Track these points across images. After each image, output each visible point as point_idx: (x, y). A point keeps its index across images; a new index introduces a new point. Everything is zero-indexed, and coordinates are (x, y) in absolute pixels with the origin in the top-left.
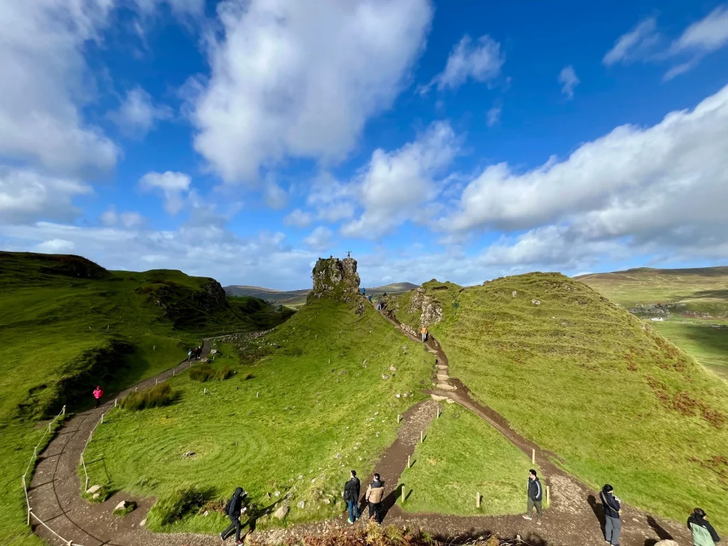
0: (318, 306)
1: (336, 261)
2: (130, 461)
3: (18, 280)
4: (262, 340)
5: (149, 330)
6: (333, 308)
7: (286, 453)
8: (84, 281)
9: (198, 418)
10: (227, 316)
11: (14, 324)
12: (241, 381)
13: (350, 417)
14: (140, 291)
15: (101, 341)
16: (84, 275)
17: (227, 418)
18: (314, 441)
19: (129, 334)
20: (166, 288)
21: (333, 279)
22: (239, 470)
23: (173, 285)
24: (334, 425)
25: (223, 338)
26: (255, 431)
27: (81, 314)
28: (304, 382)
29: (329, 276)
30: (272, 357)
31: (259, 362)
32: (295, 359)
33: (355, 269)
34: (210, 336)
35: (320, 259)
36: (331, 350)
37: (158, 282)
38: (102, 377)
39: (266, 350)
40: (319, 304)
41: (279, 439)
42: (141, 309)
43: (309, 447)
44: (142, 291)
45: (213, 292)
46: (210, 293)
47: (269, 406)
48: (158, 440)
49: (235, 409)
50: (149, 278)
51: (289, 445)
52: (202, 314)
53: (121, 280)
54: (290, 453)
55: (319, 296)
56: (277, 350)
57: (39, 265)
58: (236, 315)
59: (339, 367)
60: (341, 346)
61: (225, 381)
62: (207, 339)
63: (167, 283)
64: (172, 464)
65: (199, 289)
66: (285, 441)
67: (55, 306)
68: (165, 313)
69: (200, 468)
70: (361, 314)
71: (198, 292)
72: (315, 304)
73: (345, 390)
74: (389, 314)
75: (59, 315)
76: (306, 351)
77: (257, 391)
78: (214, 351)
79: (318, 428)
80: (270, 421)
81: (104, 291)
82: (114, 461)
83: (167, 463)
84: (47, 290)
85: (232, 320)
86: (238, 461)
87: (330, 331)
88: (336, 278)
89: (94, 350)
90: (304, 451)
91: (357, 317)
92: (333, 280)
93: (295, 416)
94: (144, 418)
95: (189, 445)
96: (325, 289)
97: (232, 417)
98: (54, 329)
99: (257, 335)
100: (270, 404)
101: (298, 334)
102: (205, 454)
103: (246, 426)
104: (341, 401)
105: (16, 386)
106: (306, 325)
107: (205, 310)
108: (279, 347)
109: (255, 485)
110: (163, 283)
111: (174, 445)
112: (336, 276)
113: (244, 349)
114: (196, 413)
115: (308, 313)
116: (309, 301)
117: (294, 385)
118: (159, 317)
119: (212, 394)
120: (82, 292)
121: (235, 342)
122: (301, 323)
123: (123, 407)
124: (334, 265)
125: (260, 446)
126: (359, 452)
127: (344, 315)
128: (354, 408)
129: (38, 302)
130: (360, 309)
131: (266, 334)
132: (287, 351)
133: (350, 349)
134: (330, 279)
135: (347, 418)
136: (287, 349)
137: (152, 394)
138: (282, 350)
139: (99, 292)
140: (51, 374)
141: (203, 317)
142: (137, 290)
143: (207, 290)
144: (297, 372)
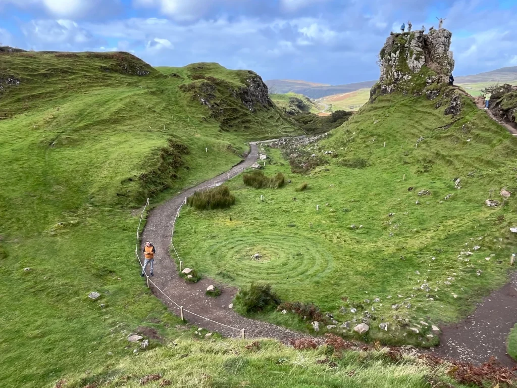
0: (387, 104)
1: (417, 35)
2: (208, 253)
3: (86, 80)
4: (314, 146)
5: (199, 131)
6: (410, 107)
7: (357, 273)
8: (135, 79)
9: (259, 224)
10: (272, 117)
11: (95, 122)
12: (297, 191)
13: (437, 247)
14: (184, 89)
15: (162, 141)
16: (134, 73)
17: (288, 228)
18: (390, 267)
19: (182, 134)
20: (208, 85)
21: (411, 63)
22: (308, 280)
23: (213, 80)
24: (414, 253)
25: (270, 142)
26: (319, 245)
27: (141, 113)
28: (371, 199)
29: (406, 60)
30: (329, 167)
31: (314, 172)
32: (356, 171)
33: (446, 45)
34: (256, 140)
35: (392, 34)
36: (406, 163)
37: (199, 78)
38: (170, 176)
39: (320, 159)
40: (389, 100)
41: (347, 257)
42: (188, 108)
43: (384, 271)
44: (186, 88)
45: (254, 88)
46: (252, 89)
47: (332, 222)
48: (227, 239)
49: (295, 220)
50: (189, 73)
51: (360, 265)
52: (246, 115)
53: (166, 77)
54: (361, 274)
55: (389, 89)
56: (334, 160)
57: (99, 64)
58: (281, 116)
59: (418, 185)
60: (420, 158)
61: (279, 190)
62: (254, 143)
63: (209, 79)
64: (244, 262)
65: (240, 84)
66: (355, 260)
67: (120, 105)
68: (211, 113)
69: (270, 271)
70: (454, 115)
71: (240, 88)
72: (382, 101)
73: (427, 214)
74: (503, 115)
75: (124, 114)
76: (371, 163)
77: (316, 203)
78: (263, 157)
79: (394, 253)
80: (335, 237)
81: (154, 90)
82: (195, 250)
83: (240, 260)
84: (109, 90)
85: (277, 121)
86: (307, 271)
87: (404, 137)
88: (415, 62)
89: (158, 149)
90: (377, 274)
91: (448, 119)
92: (410, 65)
93: (363, 235)
94: (210, 218)
95: (256, 249)
96: (397, 80)
97: (292, 228)
98: (124, 128)
99: (306, 140)
100: (333, 220)
101: (359, 140)
102: (273, 259)
103: (309, 239)
104: (424, 226)
105: (111, 178)
106: (370, 129)
107: (248, 110)
108: (336, 156)
109: (327, 297)
110: (204, 78)
111: (242, 246)
112: (416, 59)
113: (295, 155)
114: (255, 219)
115: (372, 113)
116: (373, 97)
117: (358, 201)
118: (205, 117)
119: (269, 202)
120: (136, 91)
121: (283, 148)
122: (362, 127)
123: (191, 206)
124: (413, 43)
125: (327, 261)
126: (452, 288)
127: (426, 116)
128: (442, 237)
129: (107, 101)
130: (453, 108)
131: (318, 140)
132: (346, 161)
133: (434, 163)
134: (406, 64)
135: (432, 248)
136: (346, 158)
137: (214, 196)
138: (340, 159)
139: (150, 90)
140: (133, 169)
141: (247, 118)
142: (181, 87)
143: (248, 86)
144: (361, 187)
